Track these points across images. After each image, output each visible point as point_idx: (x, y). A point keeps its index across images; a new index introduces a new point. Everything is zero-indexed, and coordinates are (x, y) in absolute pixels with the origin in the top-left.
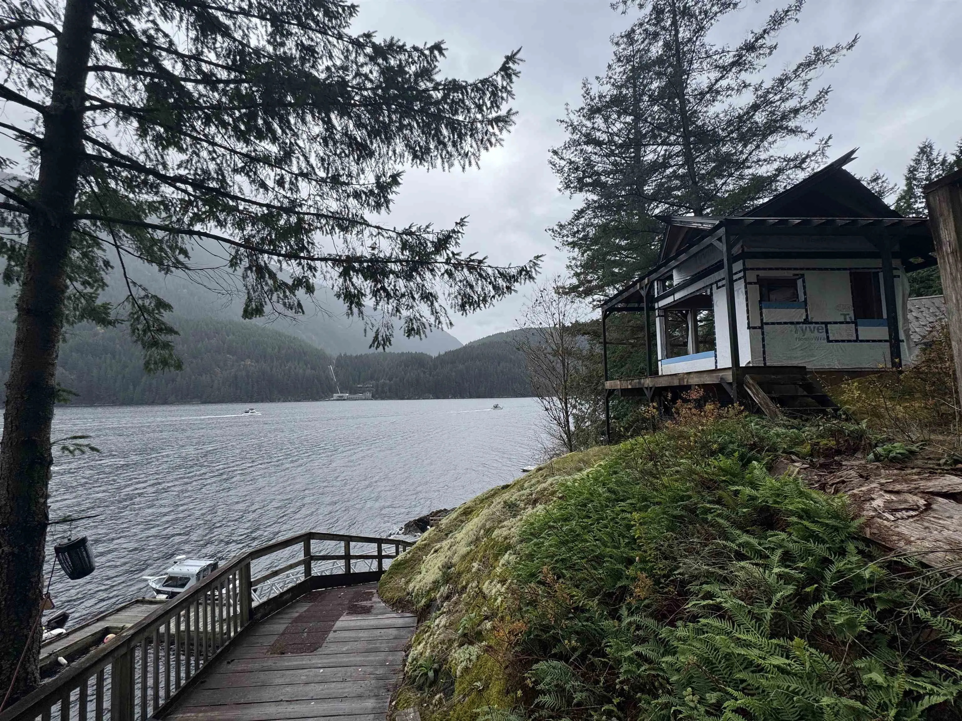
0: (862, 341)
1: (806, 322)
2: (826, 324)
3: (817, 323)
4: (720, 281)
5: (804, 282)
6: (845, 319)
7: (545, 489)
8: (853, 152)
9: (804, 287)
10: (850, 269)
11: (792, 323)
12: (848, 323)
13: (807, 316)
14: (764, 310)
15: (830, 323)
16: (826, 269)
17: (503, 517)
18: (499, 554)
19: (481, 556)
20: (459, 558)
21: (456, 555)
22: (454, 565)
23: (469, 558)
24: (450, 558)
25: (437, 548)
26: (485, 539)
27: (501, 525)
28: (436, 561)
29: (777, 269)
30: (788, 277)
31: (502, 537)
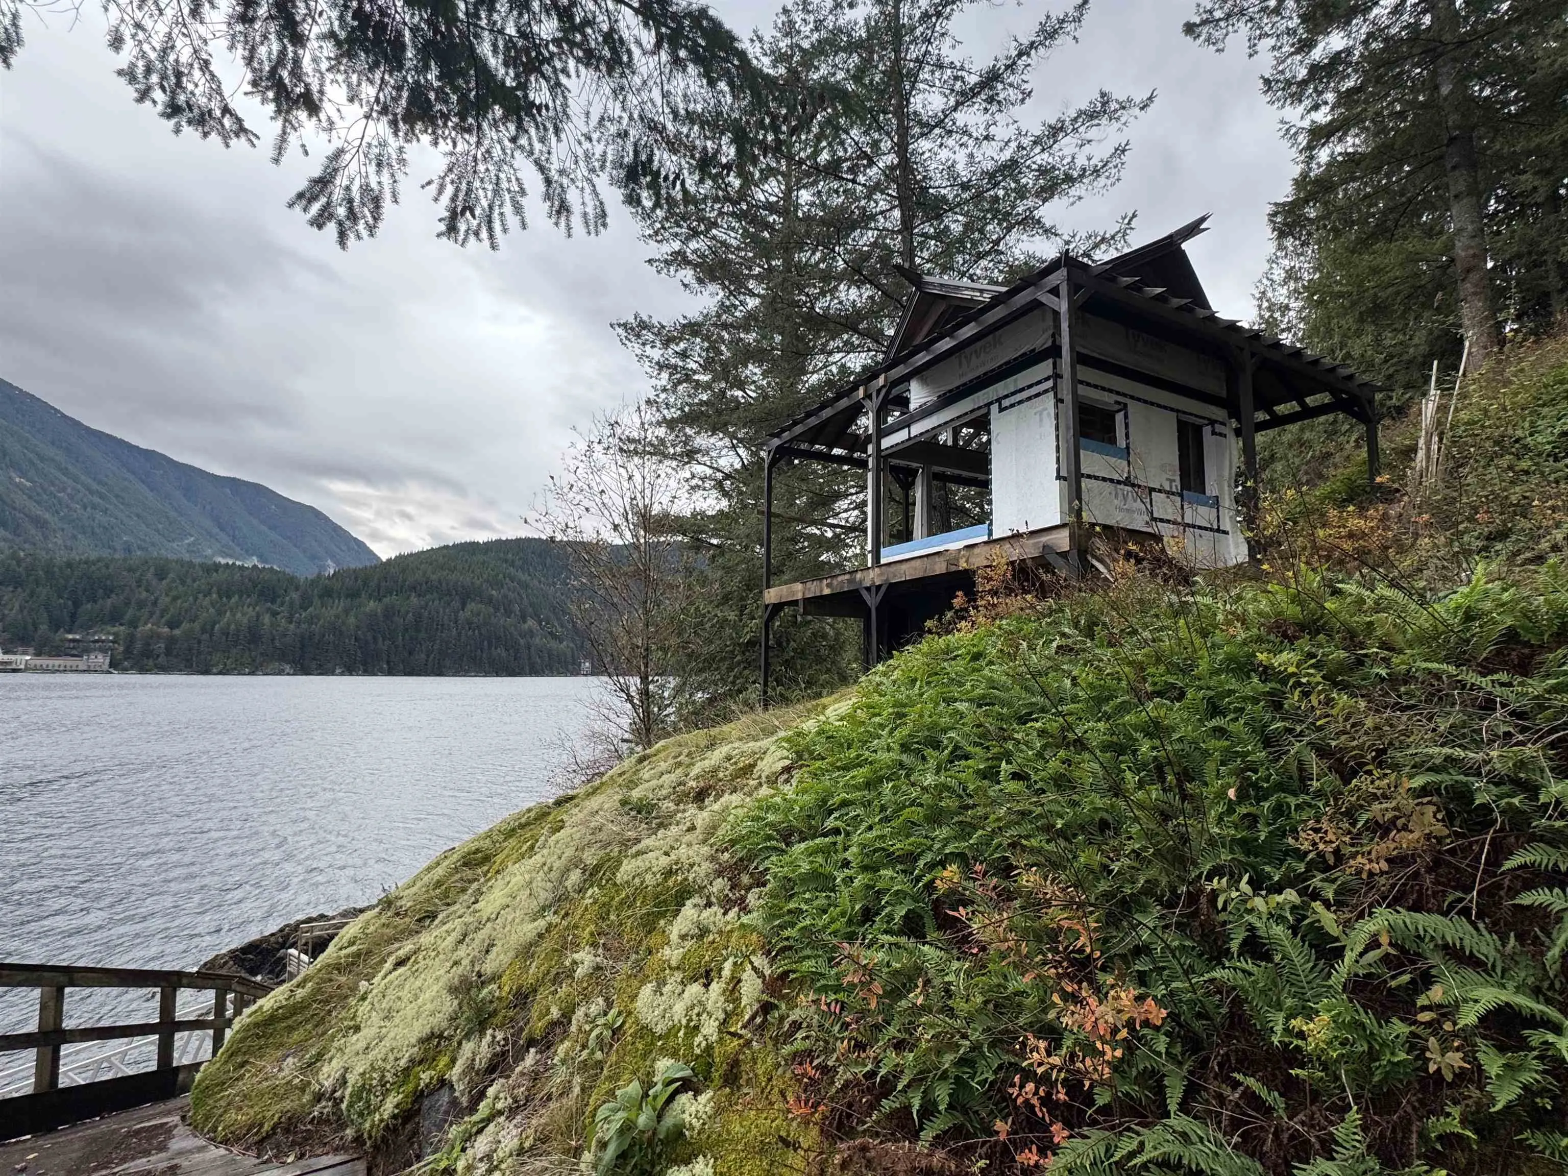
0: (1187, 525)
1: (1128, 482)
3: (1140, 487)
4: (1006, 396)
5: (1126, 417)
6: (1171, 487)
8: (1203, 219)
9: (1127, 426)
10: (1178, 411)
11: (1111, 481)
12: (1173, 494)
13: (1129, 472)
15: (1154, 490)
16: (1152, 404)
17: (631, 834)
18: (662, 915)
19: (592, 934)
20: (512, 954)
21: (495, 950)
22: (495, 978)
23: (547, 945)
24: (472, 963)
25: (401, 953)
26: (590, 892)
27: (634, 849)
28: (418, 983)
29: (1096, 387)
30: (1106, 403)
31: (654, 874)
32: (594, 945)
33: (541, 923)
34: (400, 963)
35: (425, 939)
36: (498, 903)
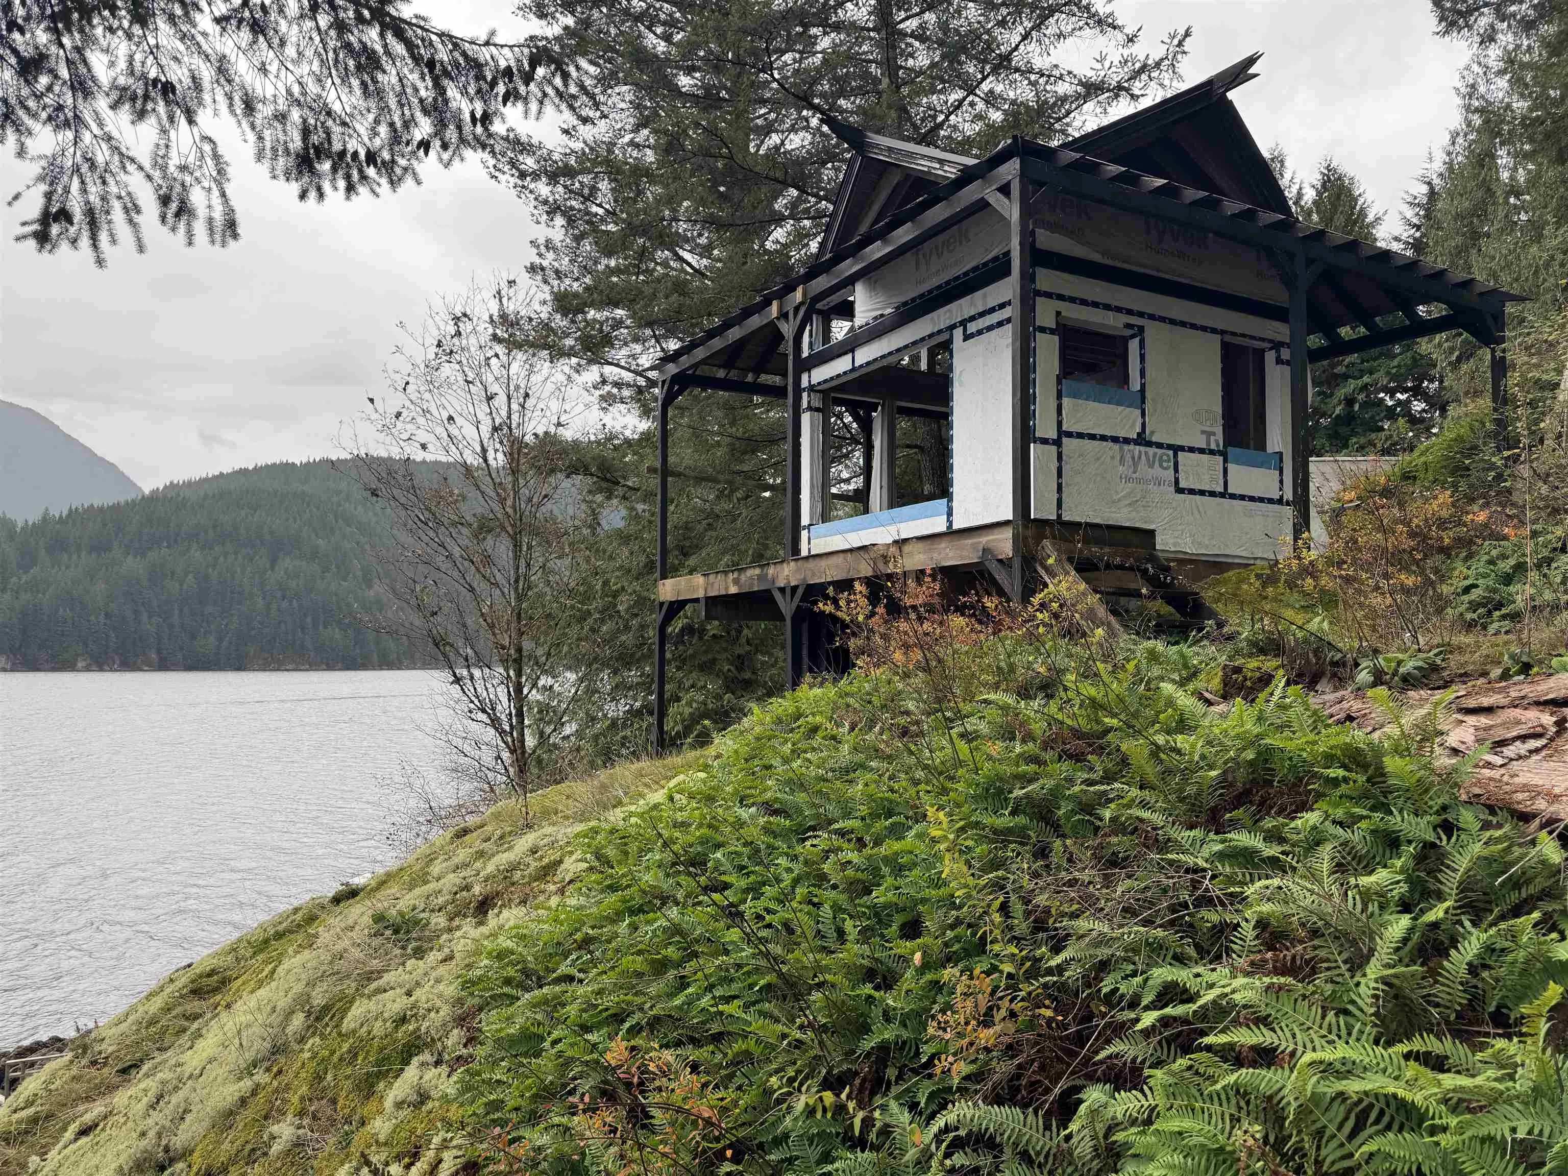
0: (1233, 496)
1: (1142, 440)
2: (1177, 449)
3: (1160, 445)
4: (972, 319)
5: (1142, 346)
6: (1208, 443)
7: (513, 867)
8: (1251, 61)
9: (1142, 357)
10: (1223, 332)
11: (1115, 440)
12: (1212, 452)
13: (1144, 425)
14: (1066, 401)
15: (1182, 448)
16: (1183, 324)
17: (375, 964)
18: (380, 1076)
19: (302, 1099)
20: (207, 1124)
21: (189, 1118)
22: (186, 1153)
23: (249, 1114)
24: (159, 1135)
25: (88, 1118)
26: (311, 1041)
27: (374, 985)
28: (95, 1161)
29: (1095, 305)
30: (1115, 328)
31: (385, 1021)
32: (301, 1114)
33: (247, 1084)
34: (84, 1132)
35: (120, 1099)
36: (205, 1055)
